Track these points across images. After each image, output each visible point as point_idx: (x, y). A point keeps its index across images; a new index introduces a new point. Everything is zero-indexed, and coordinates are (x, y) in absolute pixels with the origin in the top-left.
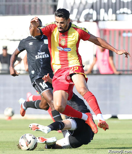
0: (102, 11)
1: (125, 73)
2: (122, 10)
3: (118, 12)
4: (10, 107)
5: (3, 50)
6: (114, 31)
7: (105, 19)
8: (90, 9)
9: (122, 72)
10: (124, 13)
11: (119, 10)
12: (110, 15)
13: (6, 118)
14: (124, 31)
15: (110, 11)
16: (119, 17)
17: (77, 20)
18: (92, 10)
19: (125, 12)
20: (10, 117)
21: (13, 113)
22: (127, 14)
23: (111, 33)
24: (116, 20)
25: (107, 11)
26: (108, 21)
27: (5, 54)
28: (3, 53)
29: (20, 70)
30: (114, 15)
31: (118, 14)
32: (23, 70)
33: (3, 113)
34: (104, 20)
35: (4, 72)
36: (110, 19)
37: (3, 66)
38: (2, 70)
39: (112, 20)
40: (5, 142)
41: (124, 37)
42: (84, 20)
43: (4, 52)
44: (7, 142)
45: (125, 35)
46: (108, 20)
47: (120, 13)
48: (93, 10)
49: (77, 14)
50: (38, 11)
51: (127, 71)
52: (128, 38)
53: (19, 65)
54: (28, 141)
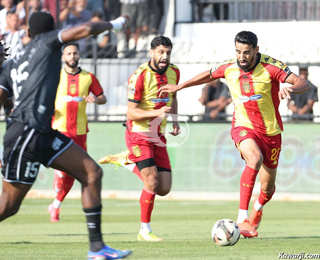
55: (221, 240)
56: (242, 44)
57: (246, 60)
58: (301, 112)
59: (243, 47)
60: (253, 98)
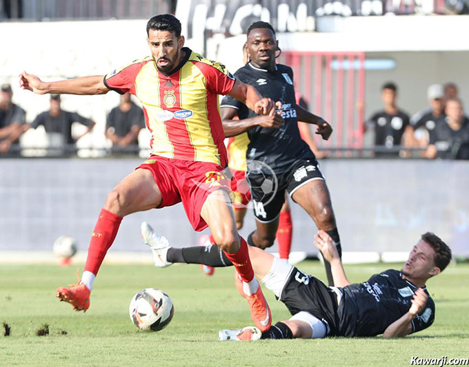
0: (283, 9)
1: (338, 154)
2: (329, 8)
3: (320, 11)
4: (67, 235)
5: (51, 101)
6: (311, 55)
7: (290, 28)
8: (254, 4)
9: (329, 154)
10: (334, 14)
11: (323, 6)
12: (302, 19)
13: (58, 261)
14: (334, 57)
15: (302, 9)
16: (324, 23)
17: (224, 30)
18: (258, 7)
19: (337, 11)
20: (67, 260)
21: (74, 250)
22: (341, 15)
23: (305, 60)
24: (316, 30)
25: (293, 10)
26: (297, 34)
27: (55, 111)
28: (51, 108)
29: (91, 149)
30: (311, 20)
31: (321, 17)
32: (99, 149)
33: (51, 249)
34: (287, 31)
35: (53, 152)
36: (302, 28)
37: (50, 140)
38: (48, 149)
39: (306, 31)
40: (55, 317)
41: (333, 71)
42: (240, 30)
43: (55, 105)
44: (61, 317)
45: (336, 65)
46: (298, 31)
47: (325, 15)
48: (263, 6)
49: (225, 17)
50: (133, 9)
51: (341, 150)
52: (343, 72)
53: (88, 135)
54: (155, 301)
55: (145, 315)
56: (159, 31)
57: (167, 57)
58: (124, 142)
59: (162, 36)
60: (179, 114)
